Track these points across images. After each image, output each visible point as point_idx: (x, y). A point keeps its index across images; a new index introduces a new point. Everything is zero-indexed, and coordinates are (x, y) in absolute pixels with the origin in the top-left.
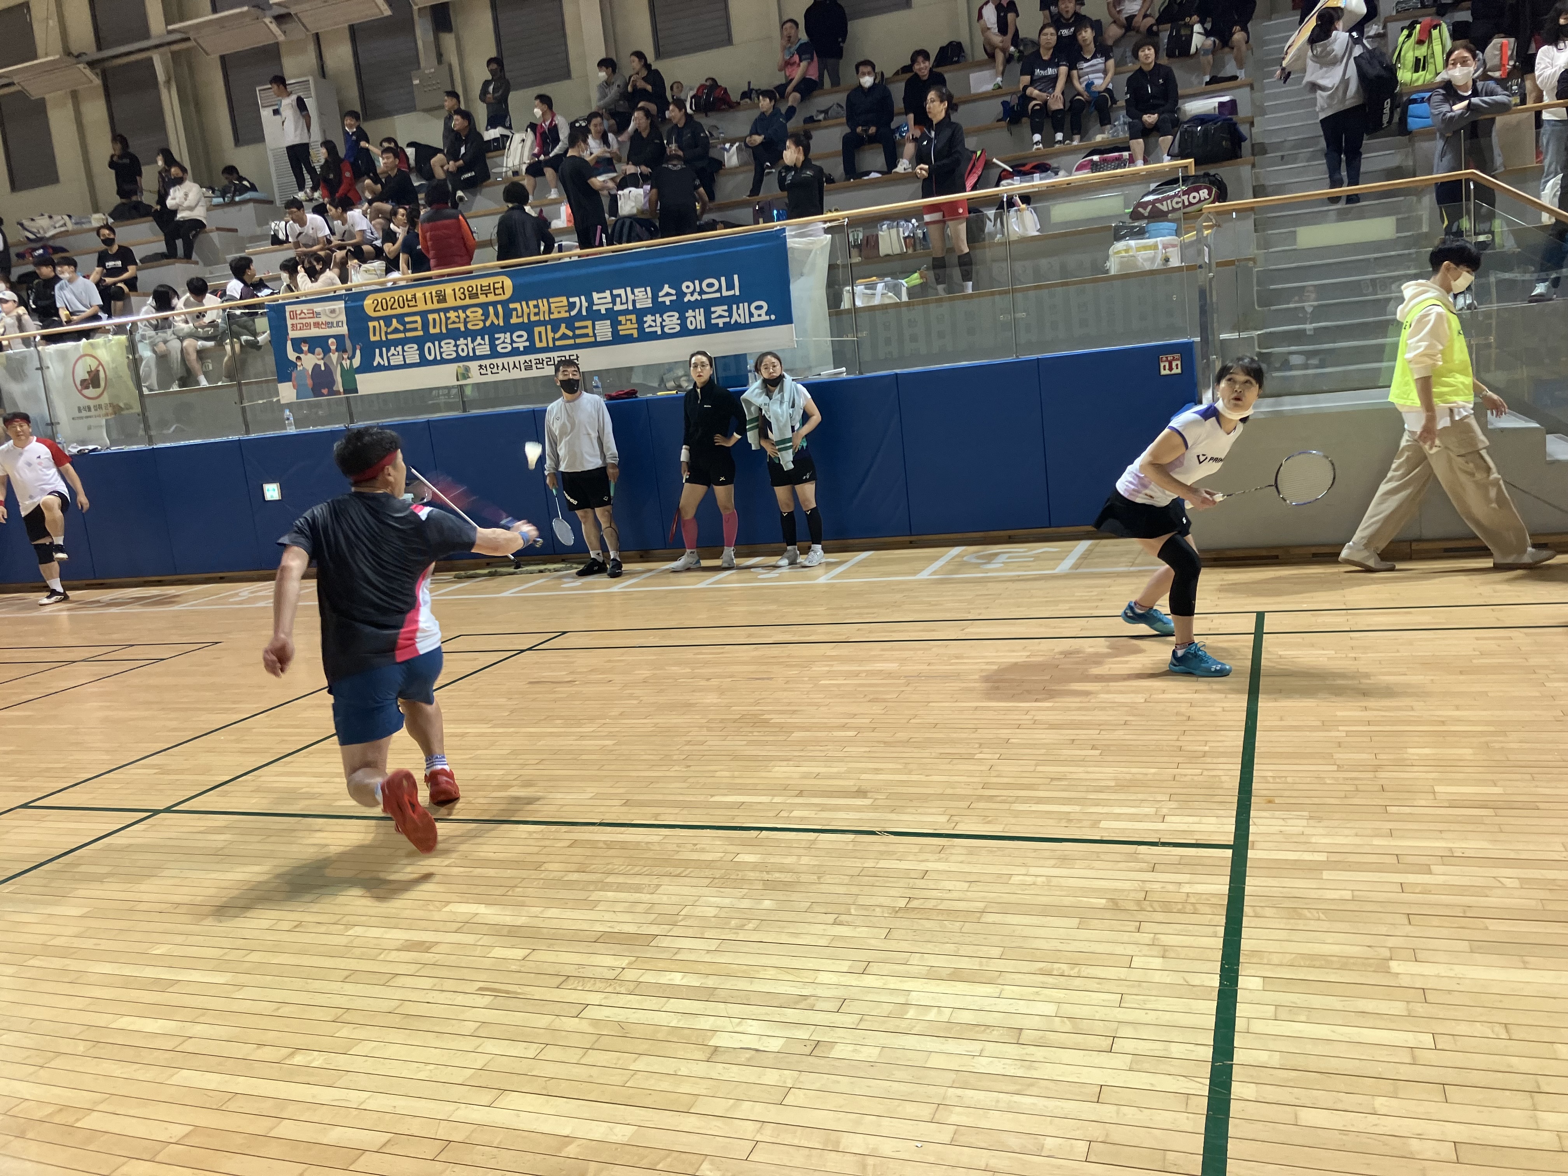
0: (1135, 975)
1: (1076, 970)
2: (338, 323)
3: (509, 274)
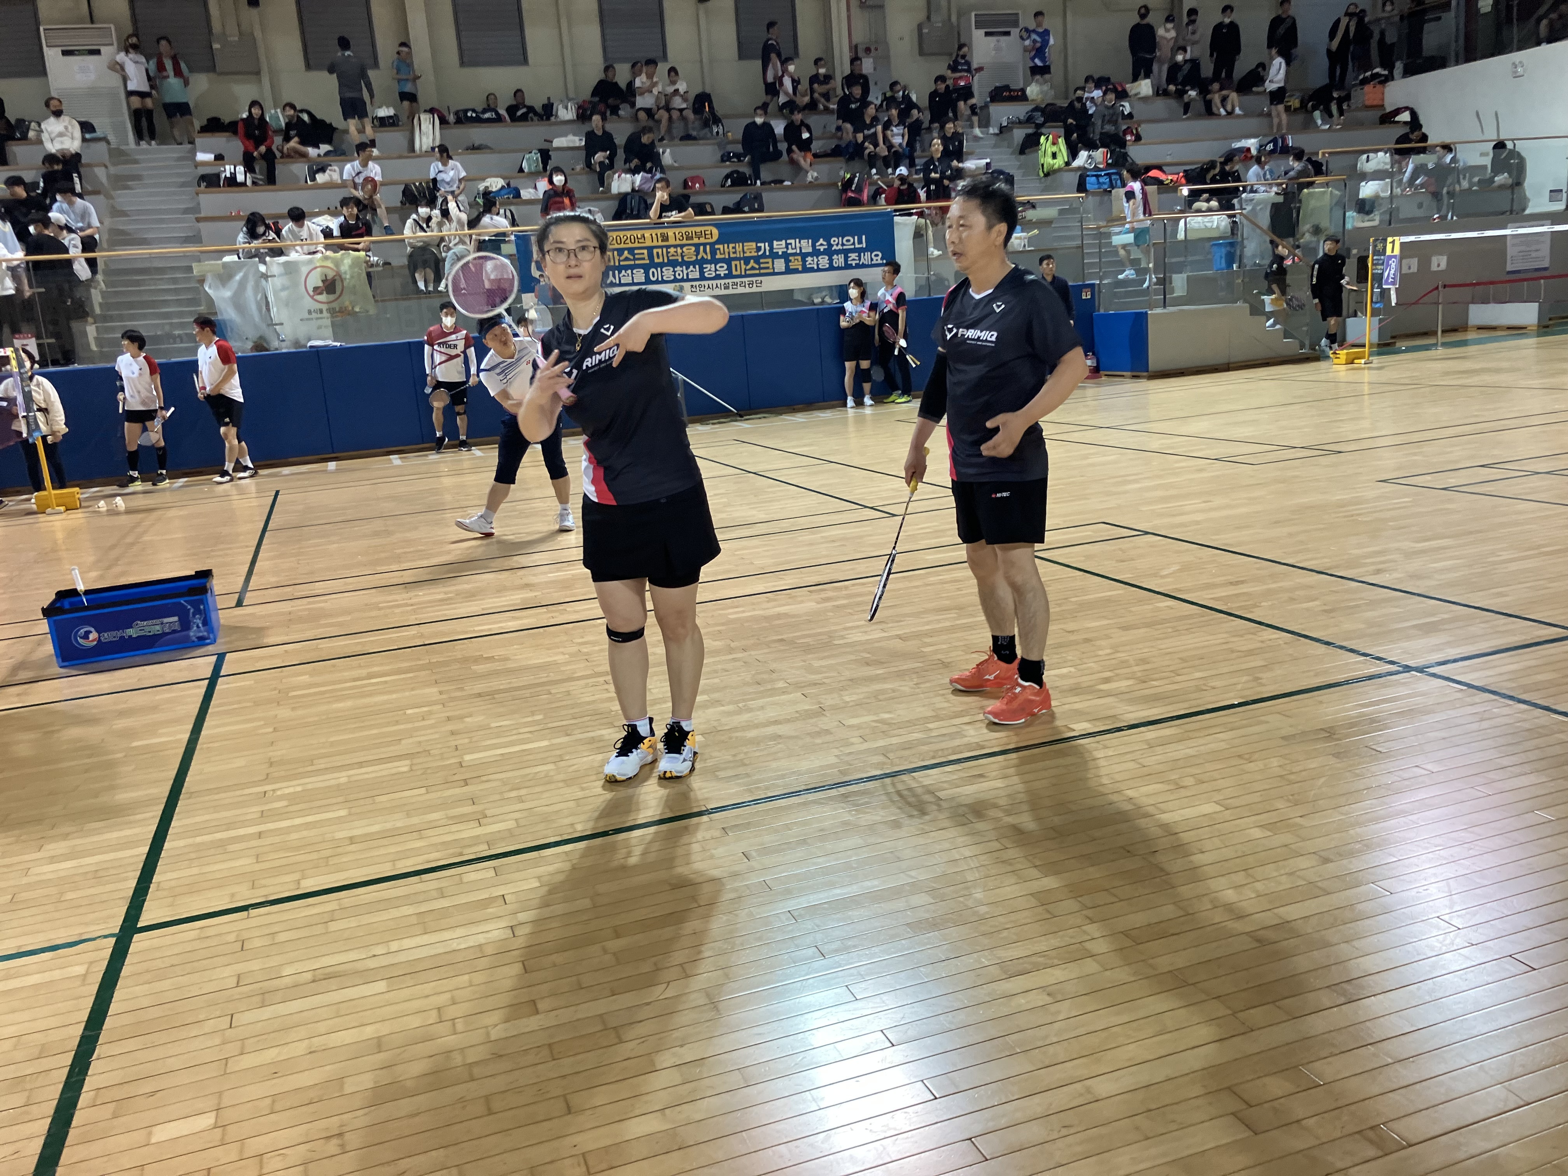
3: (715, 225)
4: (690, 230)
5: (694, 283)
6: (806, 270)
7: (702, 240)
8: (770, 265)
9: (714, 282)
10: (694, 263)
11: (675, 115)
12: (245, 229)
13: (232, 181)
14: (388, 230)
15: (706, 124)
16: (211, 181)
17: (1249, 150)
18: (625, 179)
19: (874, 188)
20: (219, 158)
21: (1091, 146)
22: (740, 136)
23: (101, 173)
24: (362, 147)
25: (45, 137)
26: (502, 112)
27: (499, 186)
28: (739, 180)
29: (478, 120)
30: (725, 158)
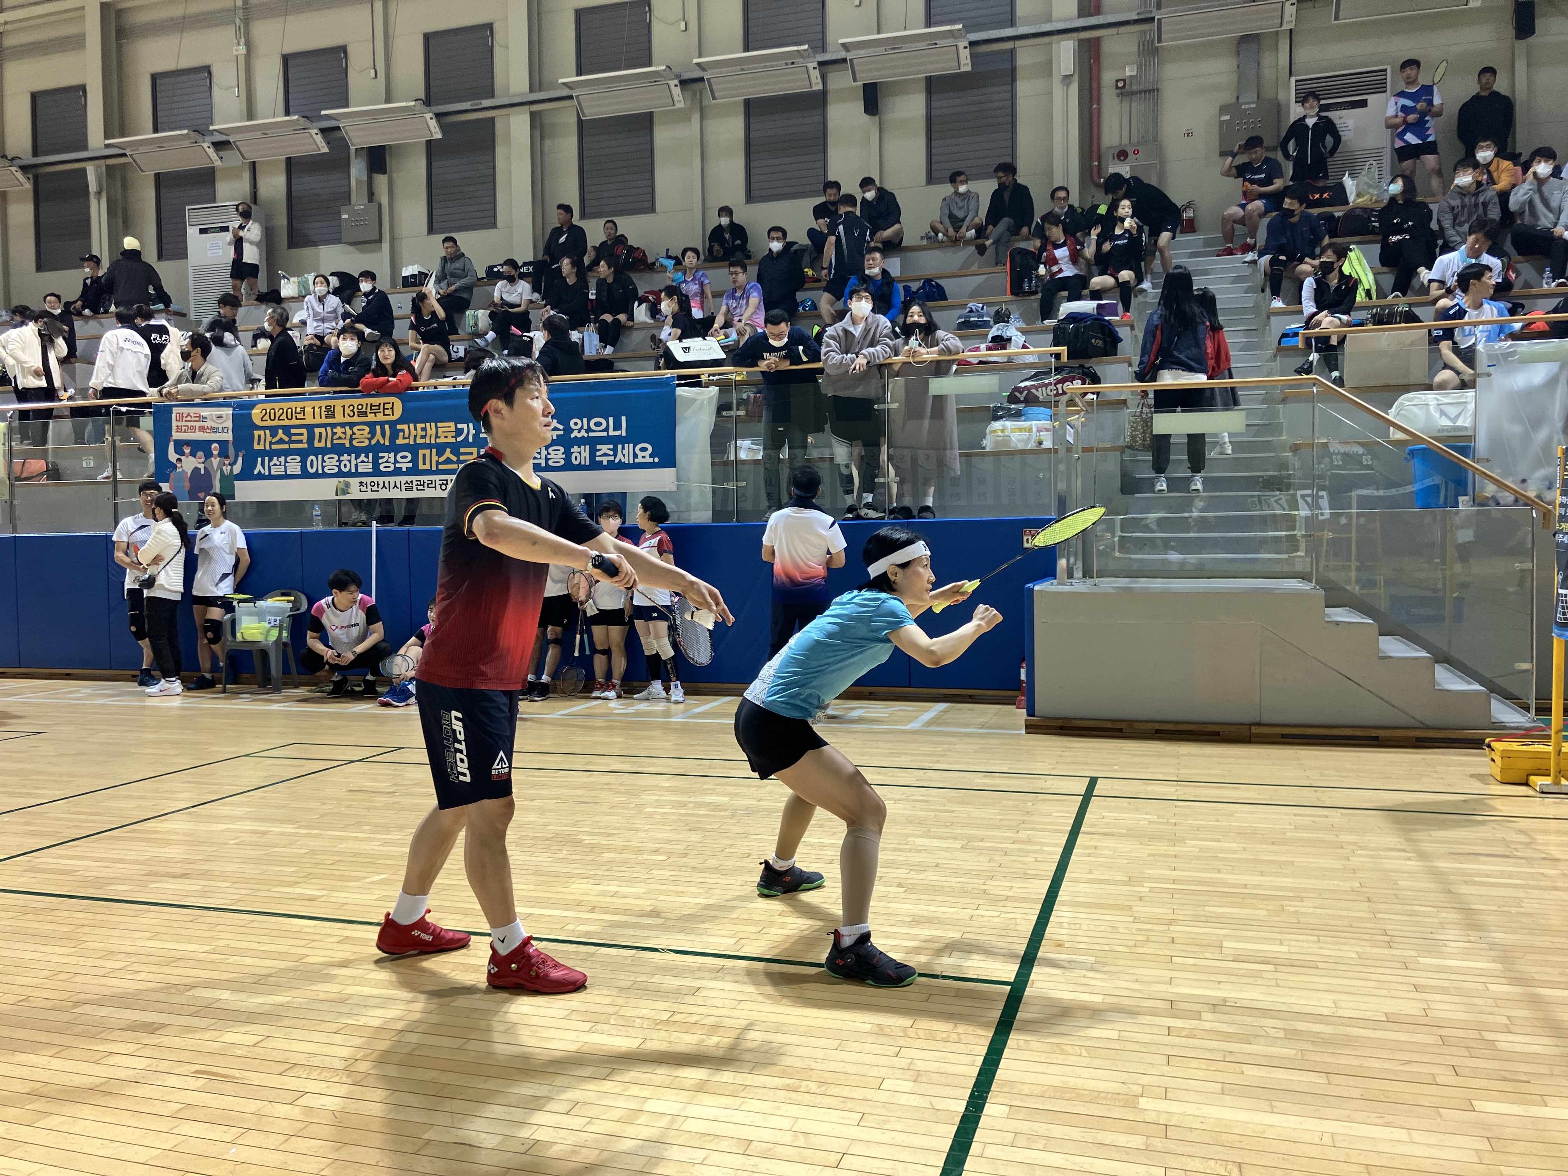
0: (881, 1096)
1: (823, 1088)
2: (223, 428)
5: (364, 480)
7: (380, 417)
9: (392, 479)
10: (366, 450)
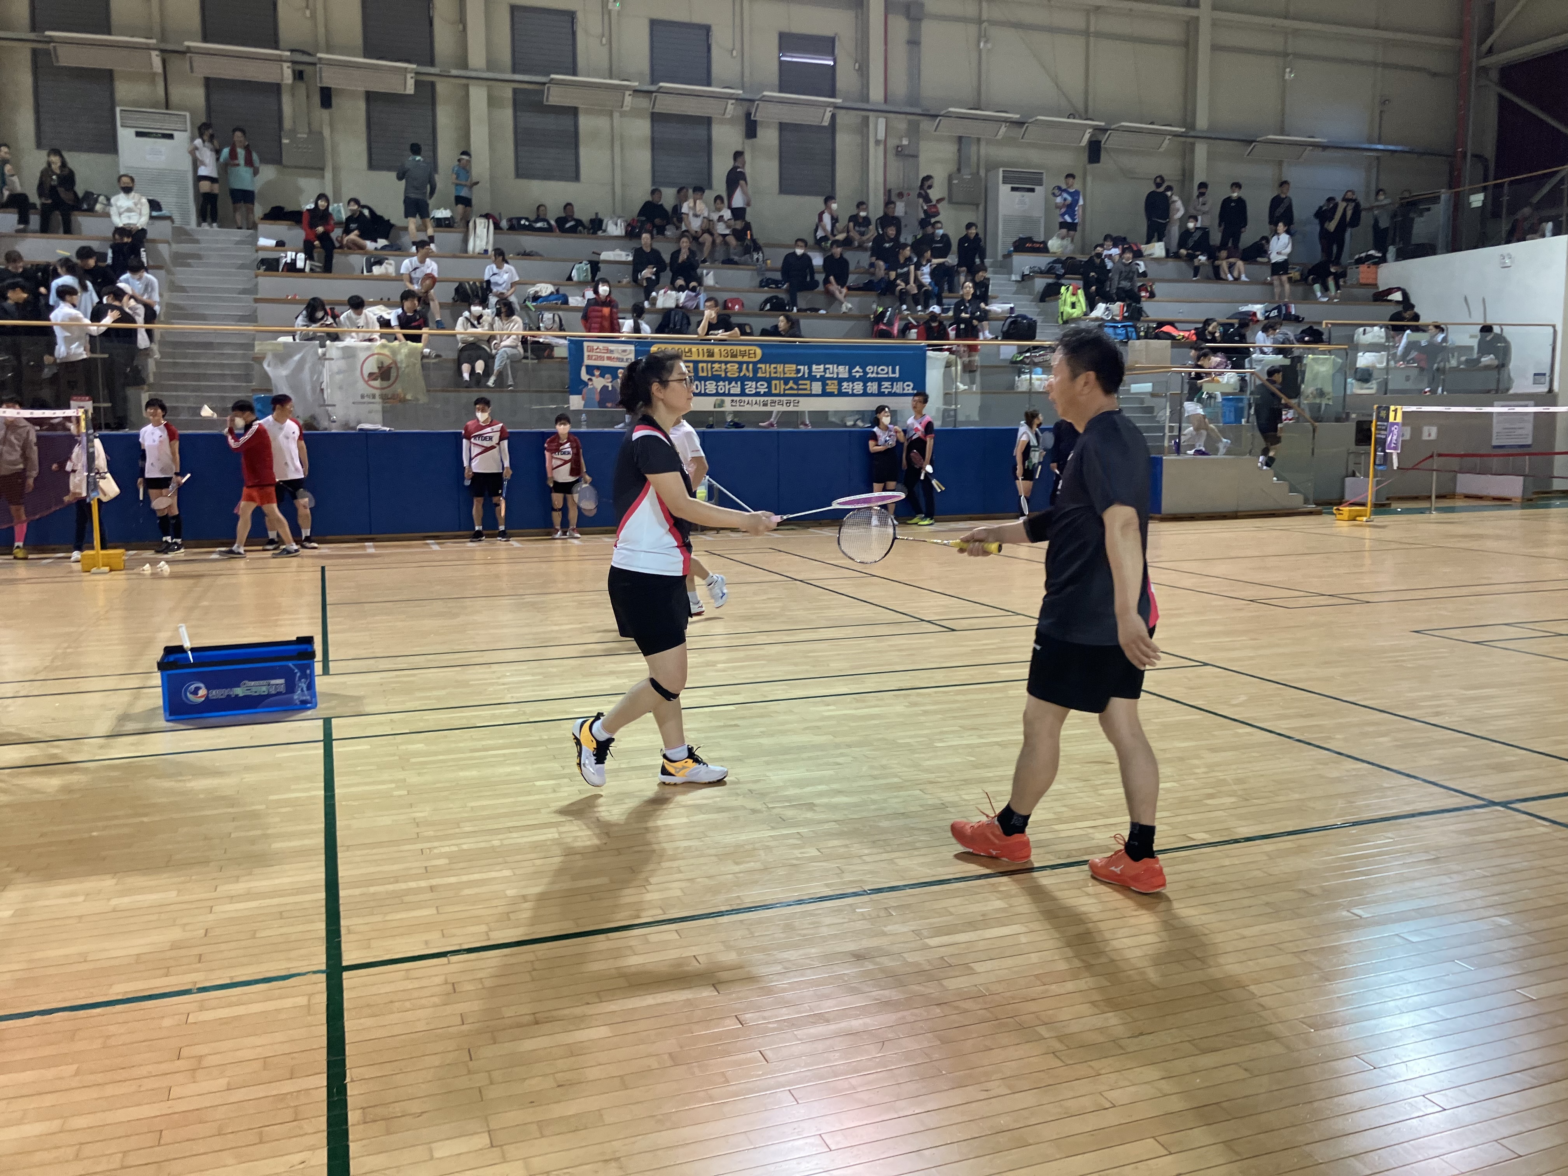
3: (760, 346)
4: (735, 348)
5: (735, 398)
6: (841, 394)
7: (746, 359)
8: (808, 387)
9: (754, 399)
10: (736, 380)
11: (719, 240)
12: (304, 312)
13: (291, 267)
14: (440, 325)
15: (747, 251)
16: (270, 265)
17: (1255, 314)
18: (670, 296)
19: (904, 323)
20: (280, 244)
21: (1108, 299)
22: (779, 264)
23: (163, 249)
24: (421, 245)
25: (113, 211)
26: (553, 223)
27: (549, 292)
28: (777, 306)
29: (530, 229)
30: (765, 283)
